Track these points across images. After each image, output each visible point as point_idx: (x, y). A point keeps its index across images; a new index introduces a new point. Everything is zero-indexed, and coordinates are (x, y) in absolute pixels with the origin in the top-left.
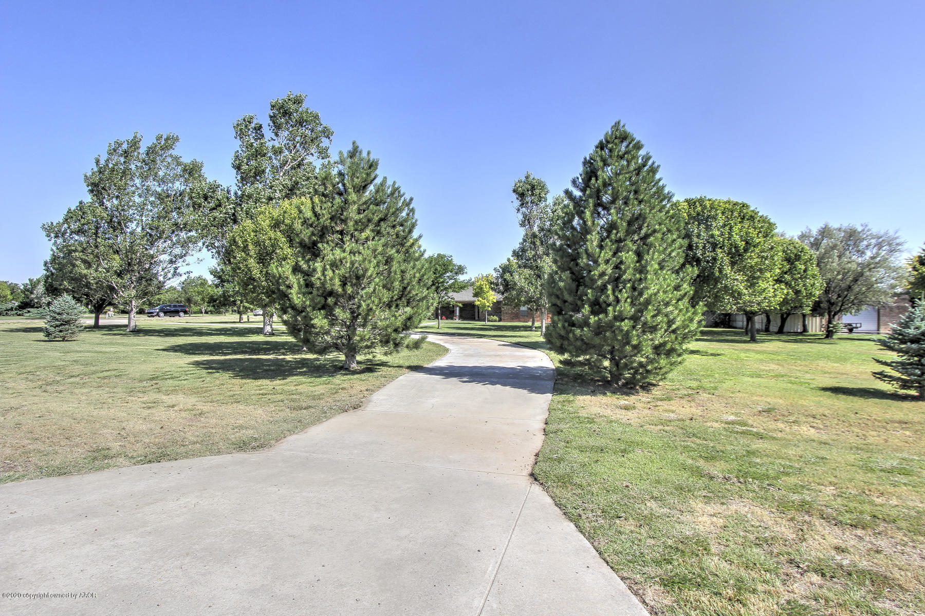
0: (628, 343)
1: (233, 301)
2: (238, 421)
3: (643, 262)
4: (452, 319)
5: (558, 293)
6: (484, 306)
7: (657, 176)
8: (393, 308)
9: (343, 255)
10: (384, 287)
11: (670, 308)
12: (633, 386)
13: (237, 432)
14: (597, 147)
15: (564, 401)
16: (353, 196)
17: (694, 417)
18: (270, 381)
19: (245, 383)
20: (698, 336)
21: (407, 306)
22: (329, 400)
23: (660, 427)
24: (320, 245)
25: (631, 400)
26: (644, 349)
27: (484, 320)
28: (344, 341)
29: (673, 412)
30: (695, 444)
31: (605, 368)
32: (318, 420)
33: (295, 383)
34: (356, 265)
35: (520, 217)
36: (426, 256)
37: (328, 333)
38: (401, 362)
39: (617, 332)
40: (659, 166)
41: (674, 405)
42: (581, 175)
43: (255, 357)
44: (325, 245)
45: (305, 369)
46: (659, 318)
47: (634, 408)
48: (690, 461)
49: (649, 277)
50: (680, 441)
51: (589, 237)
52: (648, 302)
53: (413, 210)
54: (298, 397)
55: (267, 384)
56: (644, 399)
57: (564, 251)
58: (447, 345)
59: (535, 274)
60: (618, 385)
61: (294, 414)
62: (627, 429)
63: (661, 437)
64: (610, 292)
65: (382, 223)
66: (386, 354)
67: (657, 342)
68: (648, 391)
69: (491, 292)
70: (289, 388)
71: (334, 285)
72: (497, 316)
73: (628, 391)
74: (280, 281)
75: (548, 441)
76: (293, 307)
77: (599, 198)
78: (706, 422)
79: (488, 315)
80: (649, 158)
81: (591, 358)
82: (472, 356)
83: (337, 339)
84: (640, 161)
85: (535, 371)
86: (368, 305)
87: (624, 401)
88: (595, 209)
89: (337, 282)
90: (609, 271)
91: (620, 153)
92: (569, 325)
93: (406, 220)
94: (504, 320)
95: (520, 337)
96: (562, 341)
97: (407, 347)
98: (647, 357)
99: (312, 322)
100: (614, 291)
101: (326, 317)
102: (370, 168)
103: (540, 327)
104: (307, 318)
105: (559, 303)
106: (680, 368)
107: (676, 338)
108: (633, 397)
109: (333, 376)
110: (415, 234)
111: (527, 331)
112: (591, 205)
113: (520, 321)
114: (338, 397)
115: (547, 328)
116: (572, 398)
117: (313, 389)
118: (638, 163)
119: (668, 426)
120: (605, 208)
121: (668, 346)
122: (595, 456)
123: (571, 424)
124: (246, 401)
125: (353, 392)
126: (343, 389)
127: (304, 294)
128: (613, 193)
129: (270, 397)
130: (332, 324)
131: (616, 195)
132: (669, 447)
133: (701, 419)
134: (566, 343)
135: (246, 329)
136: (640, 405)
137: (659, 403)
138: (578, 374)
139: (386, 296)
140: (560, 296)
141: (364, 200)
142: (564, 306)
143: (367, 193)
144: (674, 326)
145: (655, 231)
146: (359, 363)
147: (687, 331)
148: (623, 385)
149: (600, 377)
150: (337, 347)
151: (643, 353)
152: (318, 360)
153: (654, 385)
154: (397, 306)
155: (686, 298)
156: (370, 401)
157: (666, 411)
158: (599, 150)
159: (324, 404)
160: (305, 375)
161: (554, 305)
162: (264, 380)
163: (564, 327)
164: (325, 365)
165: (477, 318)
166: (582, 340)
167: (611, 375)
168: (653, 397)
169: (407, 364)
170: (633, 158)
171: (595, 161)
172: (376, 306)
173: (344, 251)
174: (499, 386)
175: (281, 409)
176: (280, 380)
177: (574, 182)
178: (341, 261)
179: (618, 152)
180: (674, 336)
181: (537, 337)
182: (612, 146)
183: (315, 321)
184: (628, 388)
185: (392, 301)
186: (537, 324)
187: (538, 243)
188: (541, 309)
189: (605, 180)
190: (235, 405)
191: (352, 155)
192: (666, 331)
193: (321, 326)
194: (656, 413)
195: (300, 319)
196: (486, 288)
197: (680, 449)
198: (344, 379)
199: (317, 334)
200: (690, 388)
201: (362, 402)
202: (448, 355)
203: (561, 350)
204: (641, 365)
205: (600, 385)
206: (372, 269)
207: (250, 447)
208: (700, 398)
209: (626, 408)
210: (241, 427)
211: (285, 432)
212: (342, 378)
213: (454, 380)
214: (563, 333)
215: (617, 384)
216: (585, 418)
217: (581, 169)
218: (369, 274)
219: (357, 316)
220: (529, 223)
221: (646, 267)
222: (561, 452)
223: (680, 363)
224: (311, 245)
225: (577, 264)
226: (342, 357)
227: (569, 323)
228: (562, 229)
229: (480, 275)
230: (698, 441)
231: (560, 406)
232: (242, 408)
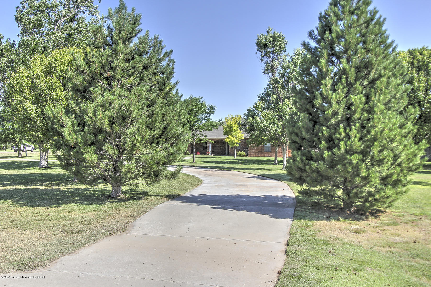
0: (358, 175)
1: (13, 138)
2: (17, 244)
3: (371, 104)
4: (205, 154)
5: (297, 131)
6: (233, 143)
7: (384, 28)
8: (154, 145)
9: (112, 98)
10: (148, 126)
11: (395, 144)
12: (363, 212)
13: (16, 254)
14: (331, 4)
15: (303, 226)
16: (121, 47)
17: (418, 240)
18: (46, 209)
19: (24, 211)
20: (421, 169)
21: (166, 142)
22: (98, 225)
23: (388, 249)
24: (91, 89)
25: (362, 224)
26: (373, 180)
27: (233, 155)
28: (111, 173)
29: (399, 235)
30: (418, 263)
31: (339, 197)
32: (87, 243)
33: (68, 210)
34: (123, 108)
35: (263, 65)
36: (183, 99)
37: (97, 166)
38: (161, 192)
39: (347, 165)
40: (385, 19)
41: (400, 229)
42: (317, 28)
43: (32, 187)
44: (96, 89)
45: (76, 198)
46: (385, 152)
47: (365, 232)
48: (414, 279)
49: (375, 116)
50: (405, 261)
51: (323, 82)
52: (375, 139)
53: (173, 62)
54: (70, 222)
55: (43, 210)
56: (373, 224)
57: (304, 95)
58: (201, 177)
59: (277, 115)
60: (351, 212)
61: (67, 238)
62: (358, 251)
63: (388, 257)
64: (342, 130)
65: (145, 71)
66: (147, 184)
67: (384, 174)
68: (376, 217)
69: (239, 131)
70: (63, 214)
71: (103, 124)
72: (244, 151)
73: (359, 217)
74: (55, 121)
75: (289, 260)
76: (67, 144)
77: (332, 48)
78: (428, 244)
79: (237, 151)
80: (377, 12)
81: (326, 188)
82: (222, 186)
83: (105, 171)
84: (369, 15)
85: (277, 199)
86: (132, 142)
87: (355, 225)
88: (329, 58)
89: (106, 121)
90: (341, 111)
91: (352, 9)
92: (307, 159)
93: (165, 69)
94: (251, 154)
95: (264, 169)
96: (300, 173)
97: (166, 177)
98: (376, 187)
99: (83, 156)
100: (345, 129)
101: (95, 152)
102: (135, 23)
103: (282, 161)
104: (79, 153)
105: (298, 140)
106: (404, 197)
107: (402, 170)
108: (363, 222)
109: (102, 204)
110: (173, 81)
111: (270, 164)
112: (325, 54)
113: (264, 156)
114: (105, 222)
115: (288, 162)
116: (309, 223)
117: (84, 215)
118: (366, 17)
119: (394, 248)
120: (339, 58)
121: (395, 177)
122: (330, 274)
123: (309, 245)
124: (24, 226)
125: (119, 218)
126: (110, 215)
127: (76, 132)
128: (345, 45)
129: (45, 222)
130: (101, 159)
131: (348, 46)
132: (395, 266)
133: (423, 242)
134: (304, 174)
135: (24, 163)
136: (369, 229)
137: (386, 228)
138: (315, 202)
139: (148, 134)
140: (299, 134)
141: (129, 50)
142: (302, 142)
143: (132, 45)
144: (399, 160)
145: (380, 76)
146: (124, 192)
147: (411, 164)
148: (354, 212)
149: (334, 205)
150: (105, 179)
151: (372, 183)
152: (87, 190)
153: (382, 212)
154: (158, 143)
155: (410, 135)
156: (134, 226)
157: (392, 234)
158: (332, 6)
159: (94, 229)
160: (76, 203)
161: (294, 142)
162: (40, 208)
163: (302, 160)
164: (94, 195)
165: (227, 153)
166: (318, 172)
167: (344, 202)
168: (381, 222)
169: (166, 193)
170: (363, 12)
171: (329, 16)
172: (139, 142)
173: (113, 95)
174: (245, 212)
175: (55, 233)
176: (54, 207)
177: (310, 34)
178: (110, 103)
179: (350, 7)
180: (400, 168)
181: (280, 170)
182: (344, 3)
183: (86, 156)
184: (359, 214)
185: (153, 139)
186: (279, 158)
187: (280, 87)
188: (283, 145)
189: (338, 33)
190: (14, 230)
191: (119, 11)
192: (392, 164)
193: (91, 160)
194: (384, 237)
195: (72, 154)
196: (235, 127)
197: (405, 268)
198: (111, 206)
199: (87, 167)
200: (413, 214)
201: (126, 227)
202: (202, 185)
203: (300, 181)
204: (370, 194)
205: (334, 212)
206: (136, 111)
207: (27, 267)
208: (423, 223)
209: (358, 232)
210: (20, 249)
211: (59, 253)
212: (109, 206)
213: (206, 207)
214: (301, 165)
215: (349, 210)
216: (321, 241)
217: (317, 23)
218: (133, 115)
219: (123, 151)
220: (272, 70)
221: (373, 108)
222: (300, 270)
223: (405, 192)
224: (82, 90)
225: (313, 106)
226: (110, 188)
227: (307, 156)
228: (301, 75)
229: (230, 116)
230: (421, 261)
231: (299, 230)
232: (21, 232)
